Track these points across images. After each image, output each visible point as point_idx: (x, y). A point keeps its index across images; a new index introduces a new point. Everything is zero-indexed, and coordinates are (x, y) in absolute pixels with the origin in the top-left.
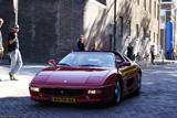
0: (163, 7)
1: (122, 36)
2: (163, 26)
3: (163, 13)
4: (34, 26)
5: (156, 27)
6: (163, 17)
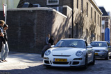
0: (103, 19)
6: (103, 25)
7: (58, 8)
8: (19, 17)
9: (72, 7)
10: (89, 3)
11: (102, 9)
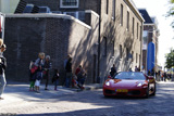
0: (146, 28)
1: (105, 56)
2: (145, 47)
3: (145, 34)
4: (19, 45)
5: (138, 47)
6: (145, 38)
7: (77, 13)
8: (19, 28)
9: (99, 12)
10: (124, 4)
11: (144, 12)
